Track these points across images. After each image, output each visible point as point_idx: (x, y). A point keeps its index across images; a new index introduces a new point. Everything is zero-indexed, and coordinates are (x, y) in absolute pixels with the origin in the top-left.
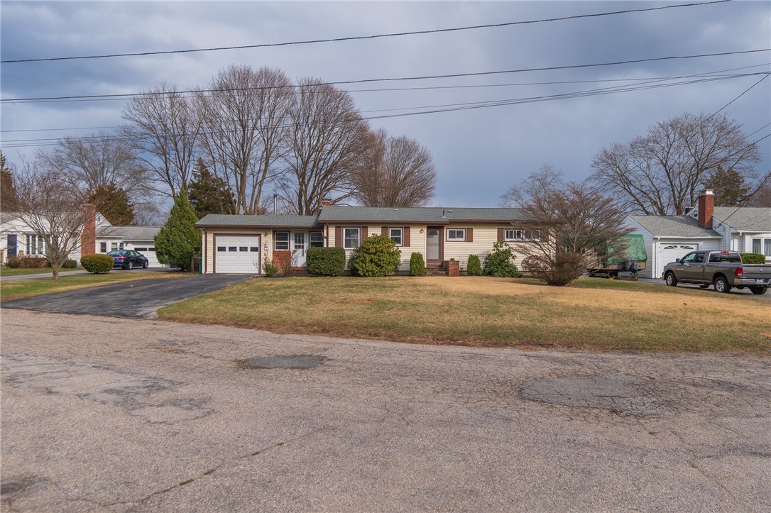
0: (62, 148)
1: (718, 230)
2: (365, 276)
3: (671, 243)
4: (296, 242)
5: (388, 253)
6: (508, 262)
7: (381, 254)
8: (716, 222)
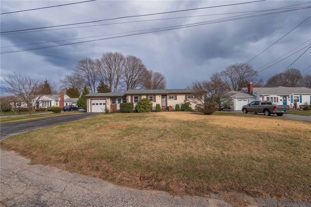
0: (66, 78)
1: (255, 95)
2: (140, 112)
3: (240, 99)
4: (118, 101)
5: (148, 104)
6: (189, 106)
7: (145, 105)
8: (254, 92)
